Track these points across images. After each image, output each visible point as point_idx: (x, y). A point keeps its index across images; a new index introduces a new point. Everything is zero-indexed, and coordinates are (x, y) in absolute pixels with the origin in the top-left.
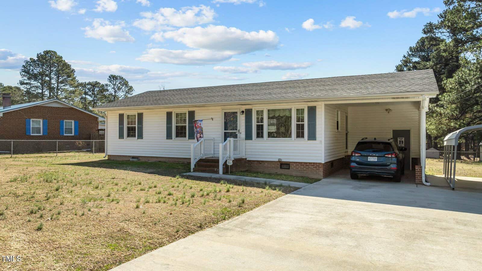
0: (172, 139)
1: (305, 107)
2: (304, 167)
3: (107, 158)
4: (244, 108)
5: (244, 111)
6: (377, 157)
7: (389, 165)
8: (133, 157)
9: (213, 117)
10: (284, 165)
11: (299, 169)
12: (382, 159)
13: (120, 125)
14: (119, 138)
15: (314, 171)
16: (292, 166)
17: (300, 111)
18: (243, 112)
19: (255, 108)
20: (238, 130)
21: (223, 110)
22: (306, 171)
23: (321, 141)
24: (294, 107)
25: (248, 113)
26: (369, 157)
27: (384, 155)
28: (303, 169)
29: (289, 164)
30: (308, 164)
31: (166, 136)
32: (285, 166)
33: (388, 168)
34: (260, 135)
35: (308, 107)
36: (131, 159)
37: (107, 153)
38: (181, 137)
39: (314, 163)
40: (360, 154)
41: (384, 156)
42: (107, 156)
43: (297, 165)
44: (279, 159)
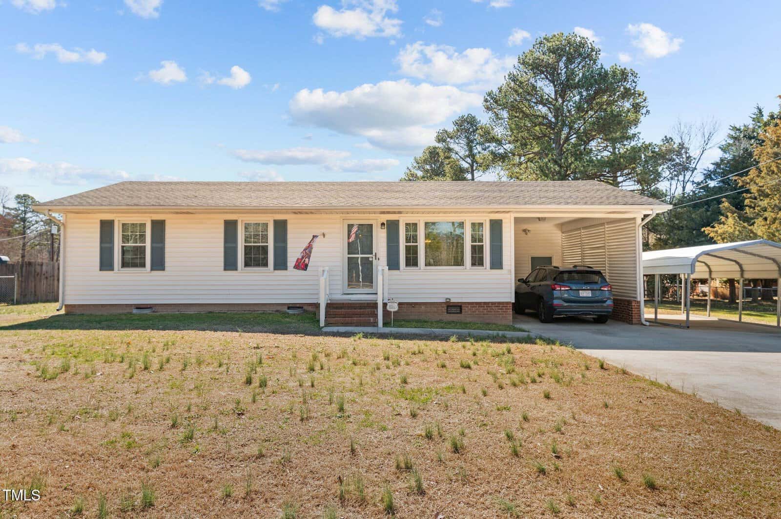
0: (236, 269)
1: (486, 219)
2: (484, 309)
3: (62, 312)
4: (385, 218)
5: (385, 223)
6: (590, 292)
7: (605, 302)
8: (139, 307)
9: (325, 231)
10: (454, 307)
11: (477, 313)
12: (598, 293)
13: (102, 241)
14: (101, 270)
15: (499, 314)
16: (465, 309)
17: (477, 226)
18: (383, 224)
19: (405, 218)
20: (374, 254)
21: (345, 221)
22: (487, 314)
23: (510, 271)
24: (469, 220)
25: (392, 227)
26: (580, 291)
27: (601, 287)
28: (483, 312)
29: (460, 307)
30: (490, 305)
31: (222, 264)
32: (454, 310)
33: (605, 305)
34: (412, 261)
35: (491, 221)
36: (135, 311)
37: (63, 300)
38: (258, 265)
39: (499, 303)
40: (569, 287)
41: (600, 290)
42: (64, 307)
43: (473, 307)
44: (447, 299)
